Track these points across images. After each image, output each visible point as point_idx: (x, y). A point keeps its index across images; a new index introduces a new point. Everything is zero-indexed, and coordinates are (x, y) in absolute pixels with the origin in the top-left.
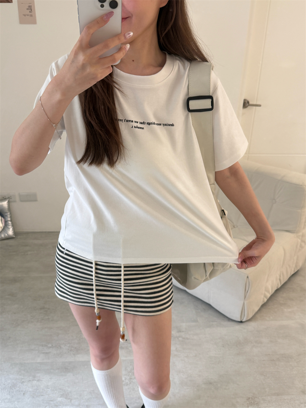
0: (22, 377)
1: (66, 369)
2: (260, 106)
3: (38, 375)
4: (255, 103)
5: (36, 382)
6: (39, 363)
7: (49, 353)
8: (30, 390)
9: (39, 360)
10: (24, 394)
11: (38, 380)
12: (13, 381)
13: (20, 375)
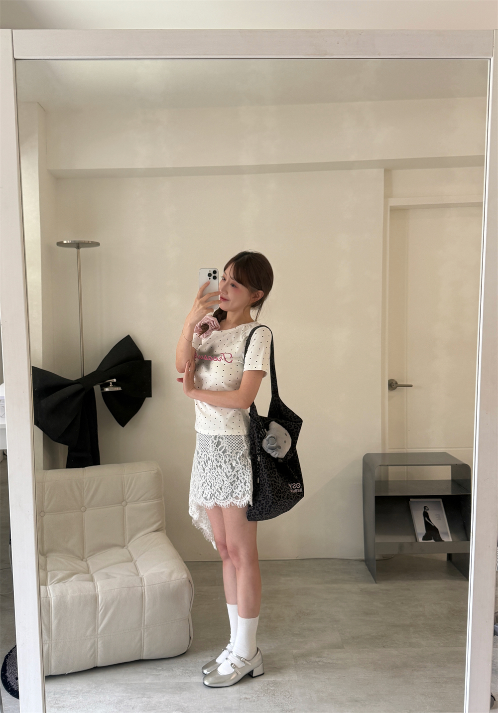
0: (130, 695)
1: (180, 688)
2: (411, 386)
3: (148, 693)
4: (405, 383)
5: (145, 698)
6: (148, 683)
7: (160, 675)
8: (140, 705)
9: (148, 681)
10: (133, 708)
11: (149, 697)
12: (119, 698)
13: (127, 693)
